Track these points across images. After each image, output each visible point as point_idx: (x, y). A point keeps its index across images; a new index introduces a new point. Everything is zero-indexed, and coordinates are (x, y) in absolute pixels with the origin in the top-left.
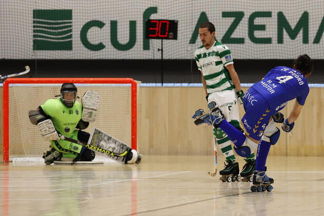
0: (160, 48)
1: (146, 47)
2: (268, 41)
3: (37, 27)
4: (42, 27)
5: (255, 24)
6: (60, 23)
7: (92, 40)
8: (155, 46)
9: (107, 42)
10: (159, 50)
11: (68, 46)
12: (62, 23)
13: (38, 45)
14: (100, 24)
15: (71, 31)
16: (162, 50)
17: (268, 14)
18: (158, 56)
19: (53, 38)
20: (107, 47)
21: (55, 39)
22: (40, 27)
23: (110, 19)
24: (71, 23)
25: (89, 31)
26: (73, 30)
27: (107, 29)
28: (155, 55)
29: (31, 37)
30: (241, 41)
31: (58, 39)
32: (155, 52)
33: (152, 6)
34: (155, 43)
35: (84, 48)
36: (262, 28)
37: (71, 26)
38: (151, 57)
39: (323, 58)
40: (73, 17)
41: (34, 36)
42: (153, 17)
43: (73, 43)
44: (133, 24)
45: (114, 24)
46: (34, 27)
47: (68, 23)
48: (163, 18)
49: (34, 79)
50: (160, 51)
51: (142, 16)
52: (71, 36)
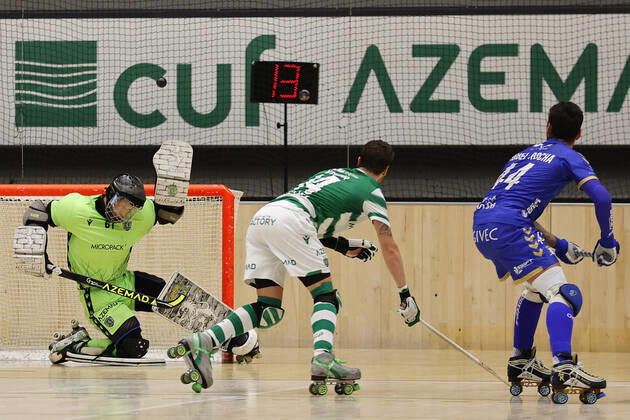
0: (282, 123)
1: (252, 120)
2: (510, 106)
3: (26, 77)
4: (36, 78)
5: (482, 70)
6: (73, 70)
7: (139, 104)
8: (272, 118)
9: (170, 110)
10: (279, 126)
11: (88, 118)
12: (77, 70)
13: (26, 116)
14: (155, 72)
15: (94, 86)
16: (285, 125)
17: (511, 50)
18: (276, 139)
19: (58, 102)
20: (170, 119)
21: (63, 102)
22: (30, 77)
23: (177, 62)
24: (94, 68)
25: (133, 84)
26: (99, 84)
27: (170, 80)
28: (272, 137)
29: (12, 99)
30: (452, 106)
31: (68, 102)
32: (272, 131)
33: (265, 33)
34: (271, 111)
35: (123, 122)
36: (498, 78)
37: (94, 76)
38: (262, 142)
39: (628, 143)
40: (100, 57)
41: (18, 97)
42: (267, 56)
43: (100, 110)
44: (224, 72)
45: (184, 72)
46: (18, 77)
47: (88, 69)
48: (288, 59)
49: (19, 187)
50: (282, 128)
51: (243, 55)
52: (93, 98)
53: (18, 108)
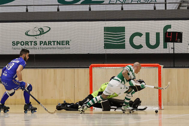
0: (173, 48)
1: (165, 47)
3: (107, 36)
4: (109, 36)
6: (119, 34)
7: (136, 43)
8: (170, 46)
9: (144, 44)
10: (172, 48)
11: (123, 47)
12: (120, 34)
13: (107, 46)
14: (140, 35)
15: (124, 38)
16: (174, 48)
18: (171, 52)
19: (115, 42)
20: (144, 47)
21: (116, 43)
22: (108, 36)
23: (145, 32)
24: (124, 34)
25: (134, 38)
26: (126, 38)
27: (144, 37)
28: (170, 51)
29: (103, 42)
31: (117, 43)
32: (170, 50)
33: (168, 24)
34: (170, 45)
35: (132, 48)
37: (124, 36)
38: (168, 52)
40: (126, 31)
41: (105, 41)
42: (169, 30)
43: (126, 45)
44: (158, 34)
45: (148, 35)
46: (105, 36)
47: (123, 34)
48: (174, 31)
49: (106, 65)
50: (173, 49)
51: (163, 30)
52: (124, 41)
53: (105, 44)
